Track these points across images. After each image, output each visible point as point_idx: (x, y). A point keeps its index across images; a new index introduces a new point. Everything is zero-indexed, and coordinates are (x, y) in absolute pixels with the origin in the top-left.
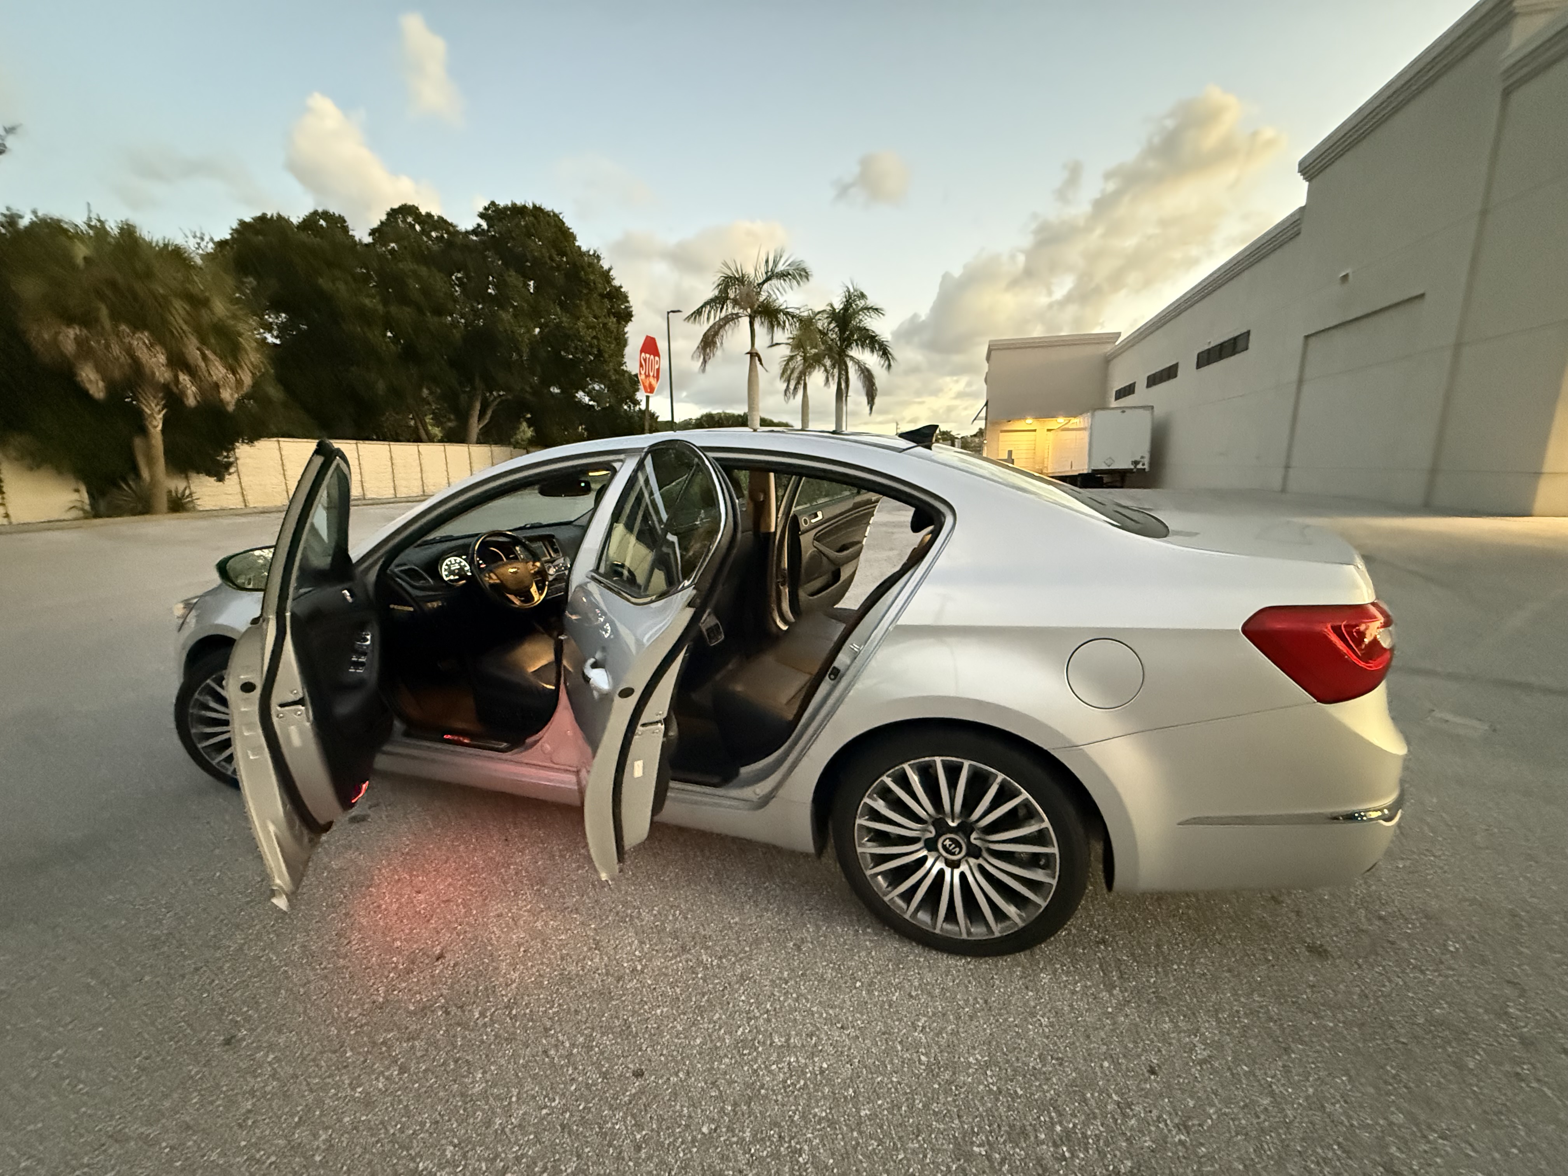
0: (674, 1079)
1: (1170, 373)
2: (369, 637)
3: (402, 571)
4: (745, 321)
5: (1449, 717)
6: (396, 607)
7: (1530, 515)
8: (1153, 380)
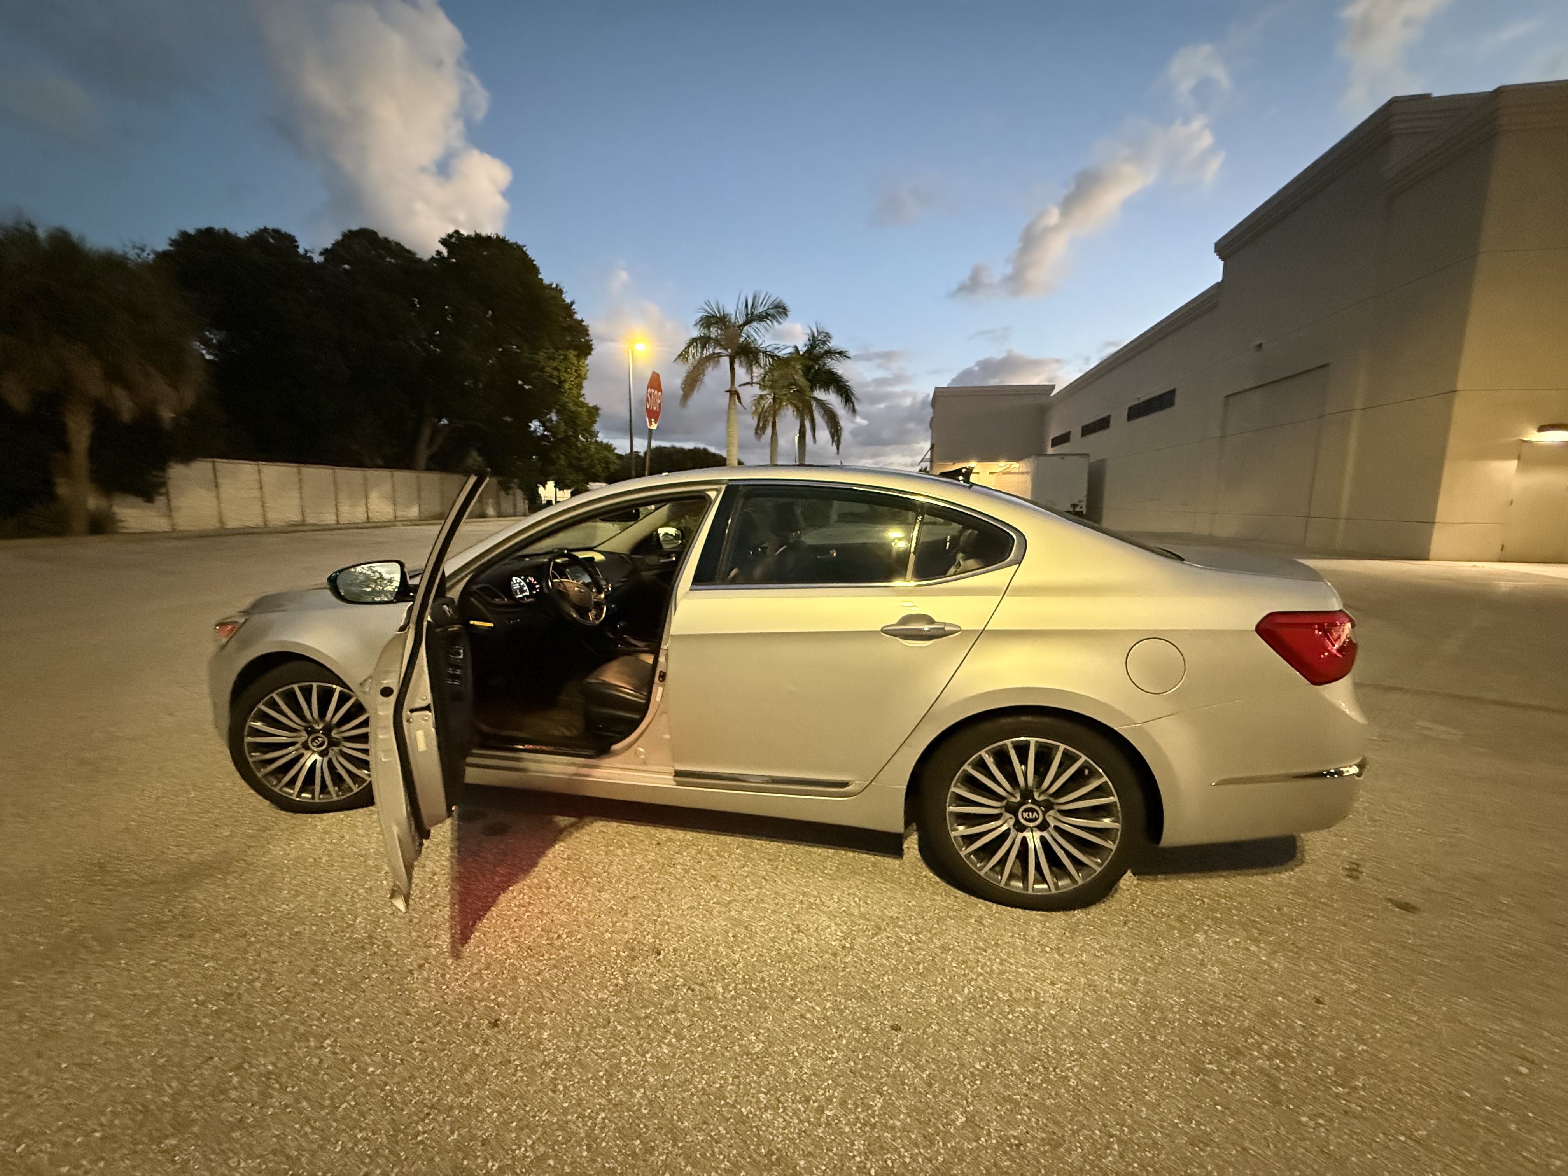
0: (929, 1031)
1: (1103, 424)
2: (461, 651)
3: (478, 589)
4: (725, 361)
5: (1429, 725)
6: (476, 623)
7: (1428, 559)
8: (1087, 430)
